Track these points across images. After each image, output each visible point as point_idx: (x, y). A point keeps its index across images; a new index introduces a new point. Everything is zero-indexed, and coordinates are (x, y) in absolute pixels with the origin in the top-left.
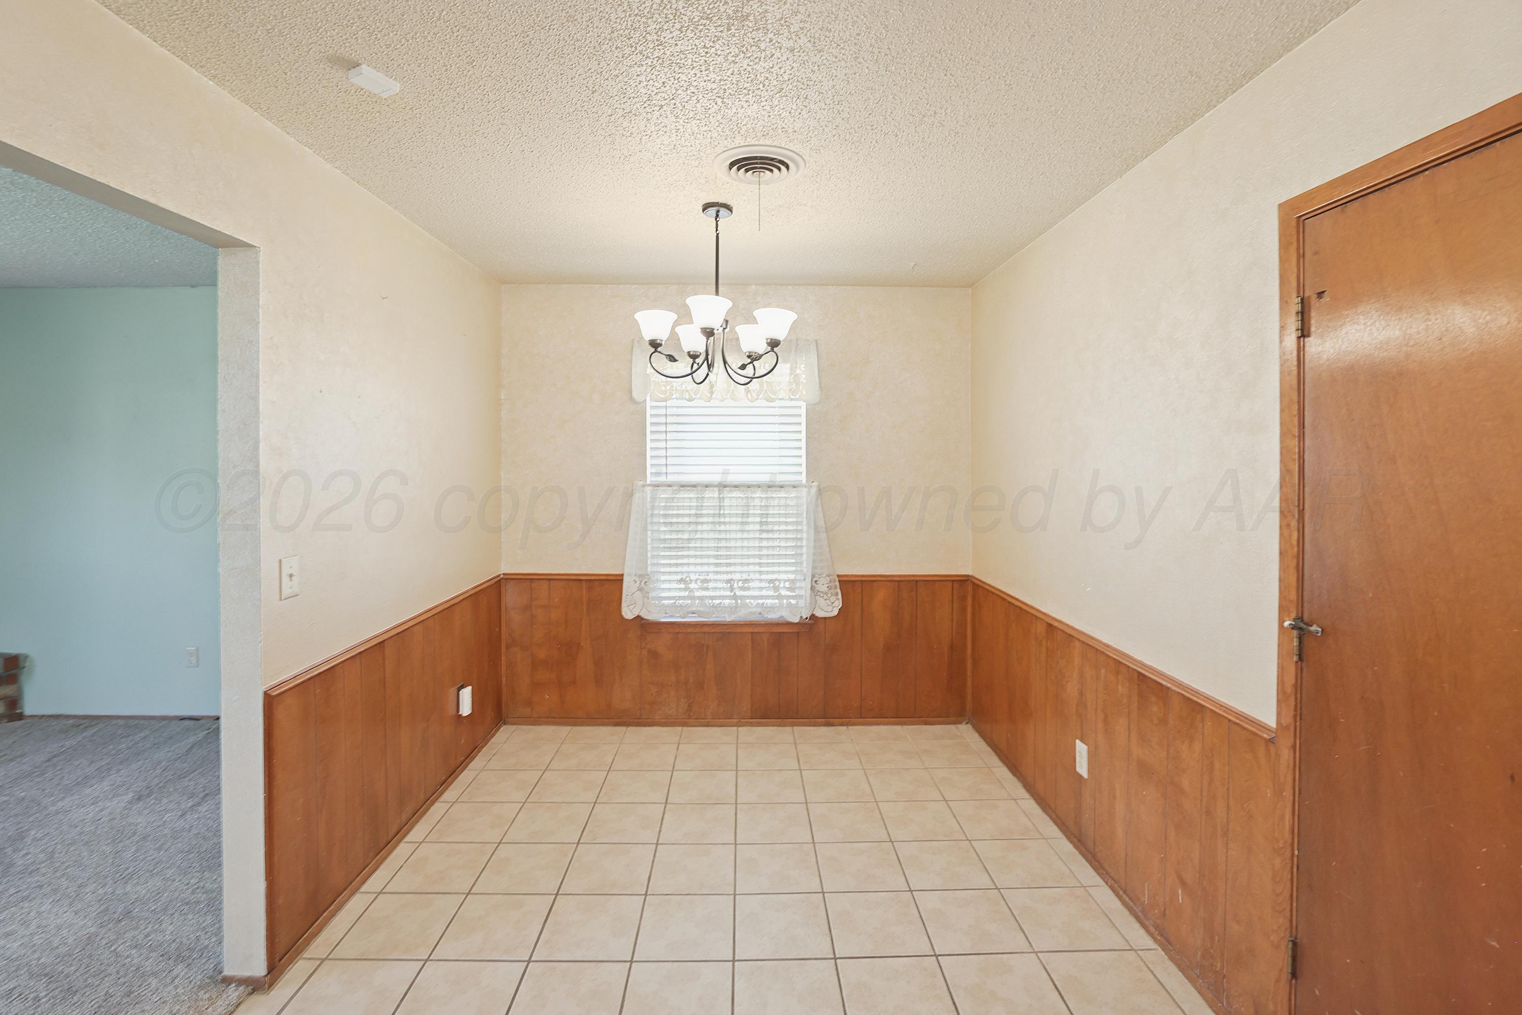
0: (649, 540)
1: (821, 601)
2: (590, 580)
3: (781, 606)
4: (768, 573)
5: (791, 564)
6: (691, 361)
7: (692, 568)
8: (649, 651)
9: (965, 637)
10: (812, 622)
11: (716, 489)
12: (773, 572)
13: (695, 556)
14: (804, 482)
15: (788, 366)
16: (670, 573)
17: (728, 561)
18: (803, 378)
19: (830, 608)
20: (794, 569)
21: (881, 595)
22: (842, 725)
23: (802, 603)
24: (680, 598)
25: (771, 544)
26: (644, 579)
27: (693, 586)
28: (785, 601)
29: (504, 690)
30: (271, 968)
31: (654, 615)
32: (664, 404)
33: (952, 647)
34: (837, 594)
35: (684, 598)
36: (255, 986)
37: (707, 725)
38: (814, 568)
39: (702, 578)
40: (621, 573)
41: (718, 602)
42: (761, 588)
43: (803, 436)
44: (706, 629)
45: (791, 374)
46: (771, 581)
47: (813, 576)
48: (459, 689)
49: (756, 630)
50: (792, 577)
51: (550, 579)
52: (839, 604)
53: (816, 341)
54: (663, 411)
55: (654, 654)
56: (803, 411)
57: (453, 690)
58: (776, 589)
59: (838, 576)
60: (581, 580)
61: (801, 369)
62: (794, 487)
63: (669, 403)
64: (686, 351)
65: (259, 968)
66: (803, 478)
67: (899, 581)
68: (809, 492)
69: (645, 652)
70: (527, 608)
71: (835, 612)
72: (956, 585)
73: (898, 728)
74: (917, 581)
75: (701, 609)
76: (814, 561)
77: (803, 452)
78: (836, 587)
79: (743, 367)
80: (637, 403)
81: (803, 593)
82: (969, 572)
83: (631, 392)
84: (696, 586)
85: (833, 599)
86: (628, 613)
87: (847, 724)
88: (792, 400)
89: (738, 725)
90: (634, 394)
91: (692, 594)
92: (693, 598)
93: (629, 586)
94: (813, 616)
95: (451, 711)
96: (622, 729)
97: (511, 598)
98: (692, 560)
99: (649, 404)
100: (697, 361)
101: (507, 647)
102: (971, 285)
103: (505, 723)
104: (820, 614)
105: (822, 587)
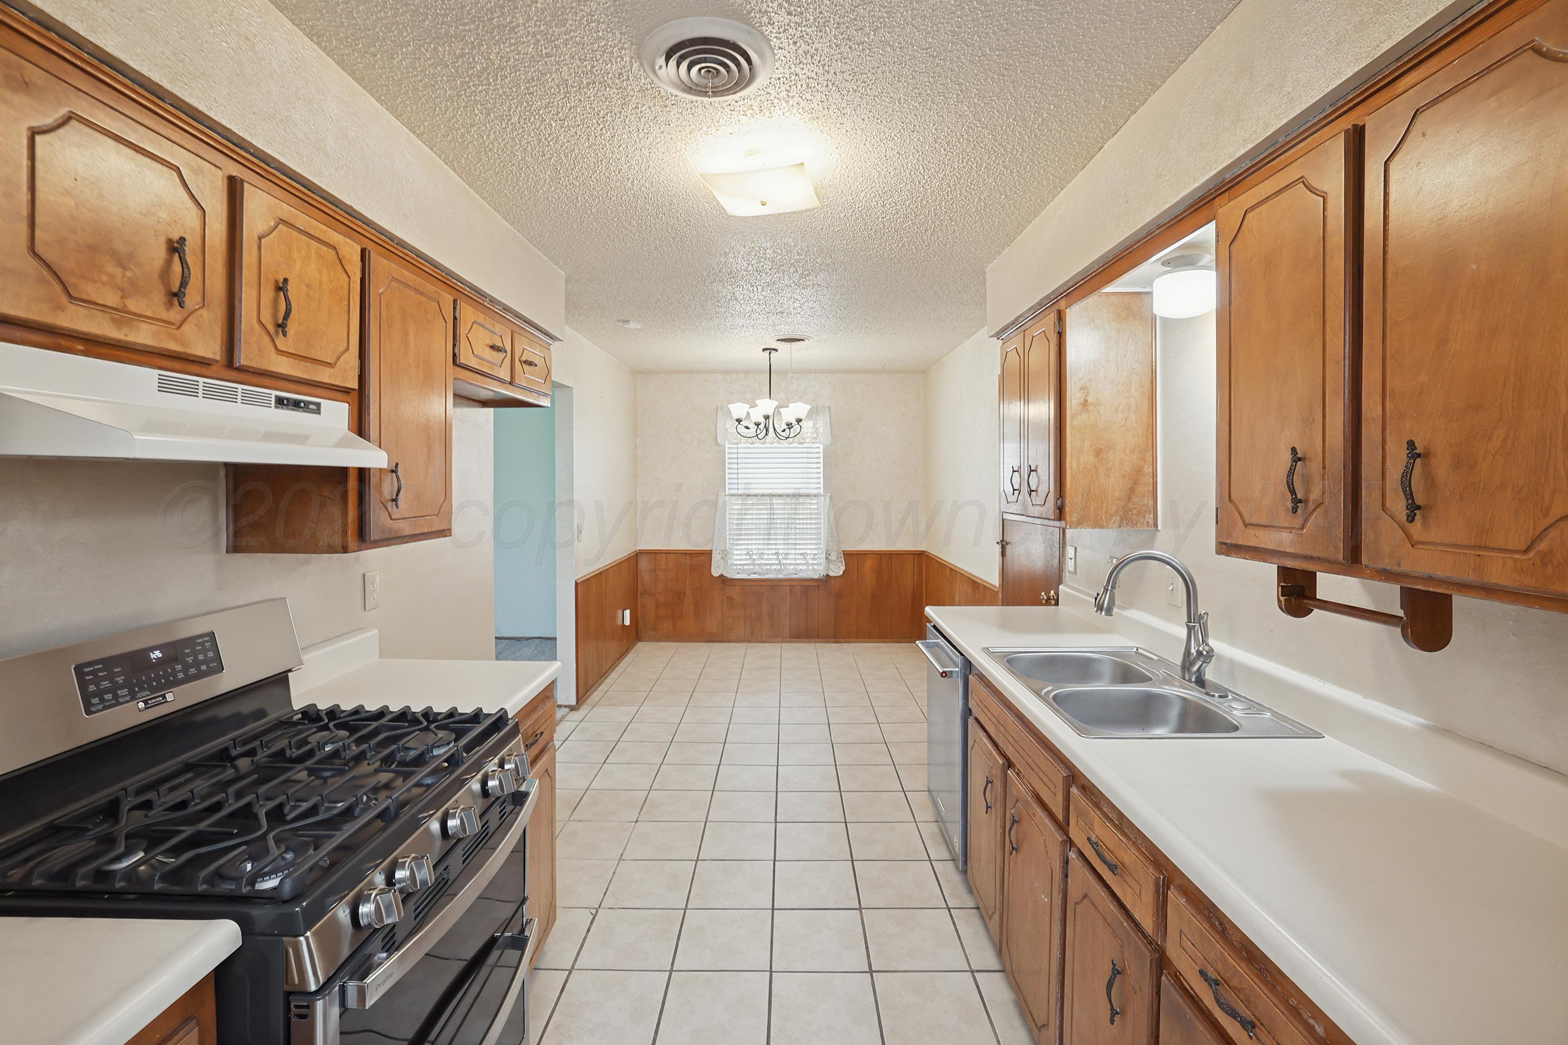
0: (728, 529)
1: (832, 566)
2: (692, 554)
3: (808, 569)
4: (799, 549)
5: (815, 544)
6: (756, 427)
7: (754, 547)
8: (727, 598)
9: (922, 590)
10: (827, 578)
11: (768, 498)
12: (803, 549)
13: (756, 539)
14: (822, 493)
15: (812, 422)
16: (741, 549)
17: (776, 542)
18: (821, 430)
19: (838, 571)
20: (816, 547)
21: (869, 563)
22: (846, 642)
23: (820, 568)
24: (745, 565)
25: (801, 531)
26: (725, 554)
27: (754, 557)
28: (810, 567)
29: (640, 620)
30: (577, 702)
31: (729, 575)
32: (736, 446)
33: (914, 595)
34: (842, 562)
35: (749, 565)
36: (572, 708)
37: (764, 642)
38: (828, 546)
39: (760, 552)
40: (709, 549)
41: (768, 567)
42: (795, 559)
43: (821, 465)
44: (762, 583)
45: (813, 427)
46: (801, 554)
47: (827, 551)
48: (624, 610)
49: (792, 584)
50: (815, 552)
51: (667, 553)
52: (843, 568)
53: (829, 407)
54: (735, 451)
55: (730, 599)
56: (821, 450)
57: (622, 611)
58: (805, 559)
59: (843, 551)
60: (686, 553)
61: (820, 424)
62: (816, 496)
63: (740, 446)
64: (754, 421)
65: (573, 702)
66: (821, 491)
67: (880, 554)
68: (825, 500)
69: (725, 597)
70: (654, 570)
71: (841, 573)
72: (916, 557)
73: (880, 645)
74: (891, 554)
75: (760, 571)
76: (828, 542)
77: (821, 475)
78: (841, 557)
79: (784, 431)
80: (722, 446)
81: (821, 561)
82: (925, 550)
83: (716, 439)
84: (757, 557)
85: (839, 564)
86: (715, 573)
87: (849, 642)
88: (814, 443)
89: (782, 642)
90: (719, 441)
91: (754, 562)
92: (754, 565)
93: (716, 558)
94: (827, 575)
95: (620, 623)
96: (712, 644)
97: (644, 564)
98: (754, 542)
99: (727, 446)
100: (759, 427)
101: (641, 595)
102: (924, 372)
103: (640, 641)
104: (832, 574)
105: (833, 557)
